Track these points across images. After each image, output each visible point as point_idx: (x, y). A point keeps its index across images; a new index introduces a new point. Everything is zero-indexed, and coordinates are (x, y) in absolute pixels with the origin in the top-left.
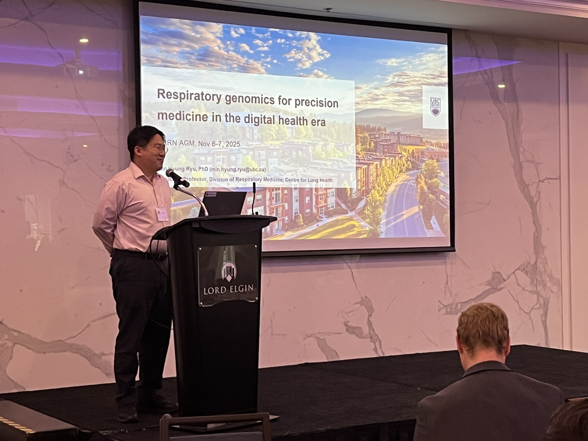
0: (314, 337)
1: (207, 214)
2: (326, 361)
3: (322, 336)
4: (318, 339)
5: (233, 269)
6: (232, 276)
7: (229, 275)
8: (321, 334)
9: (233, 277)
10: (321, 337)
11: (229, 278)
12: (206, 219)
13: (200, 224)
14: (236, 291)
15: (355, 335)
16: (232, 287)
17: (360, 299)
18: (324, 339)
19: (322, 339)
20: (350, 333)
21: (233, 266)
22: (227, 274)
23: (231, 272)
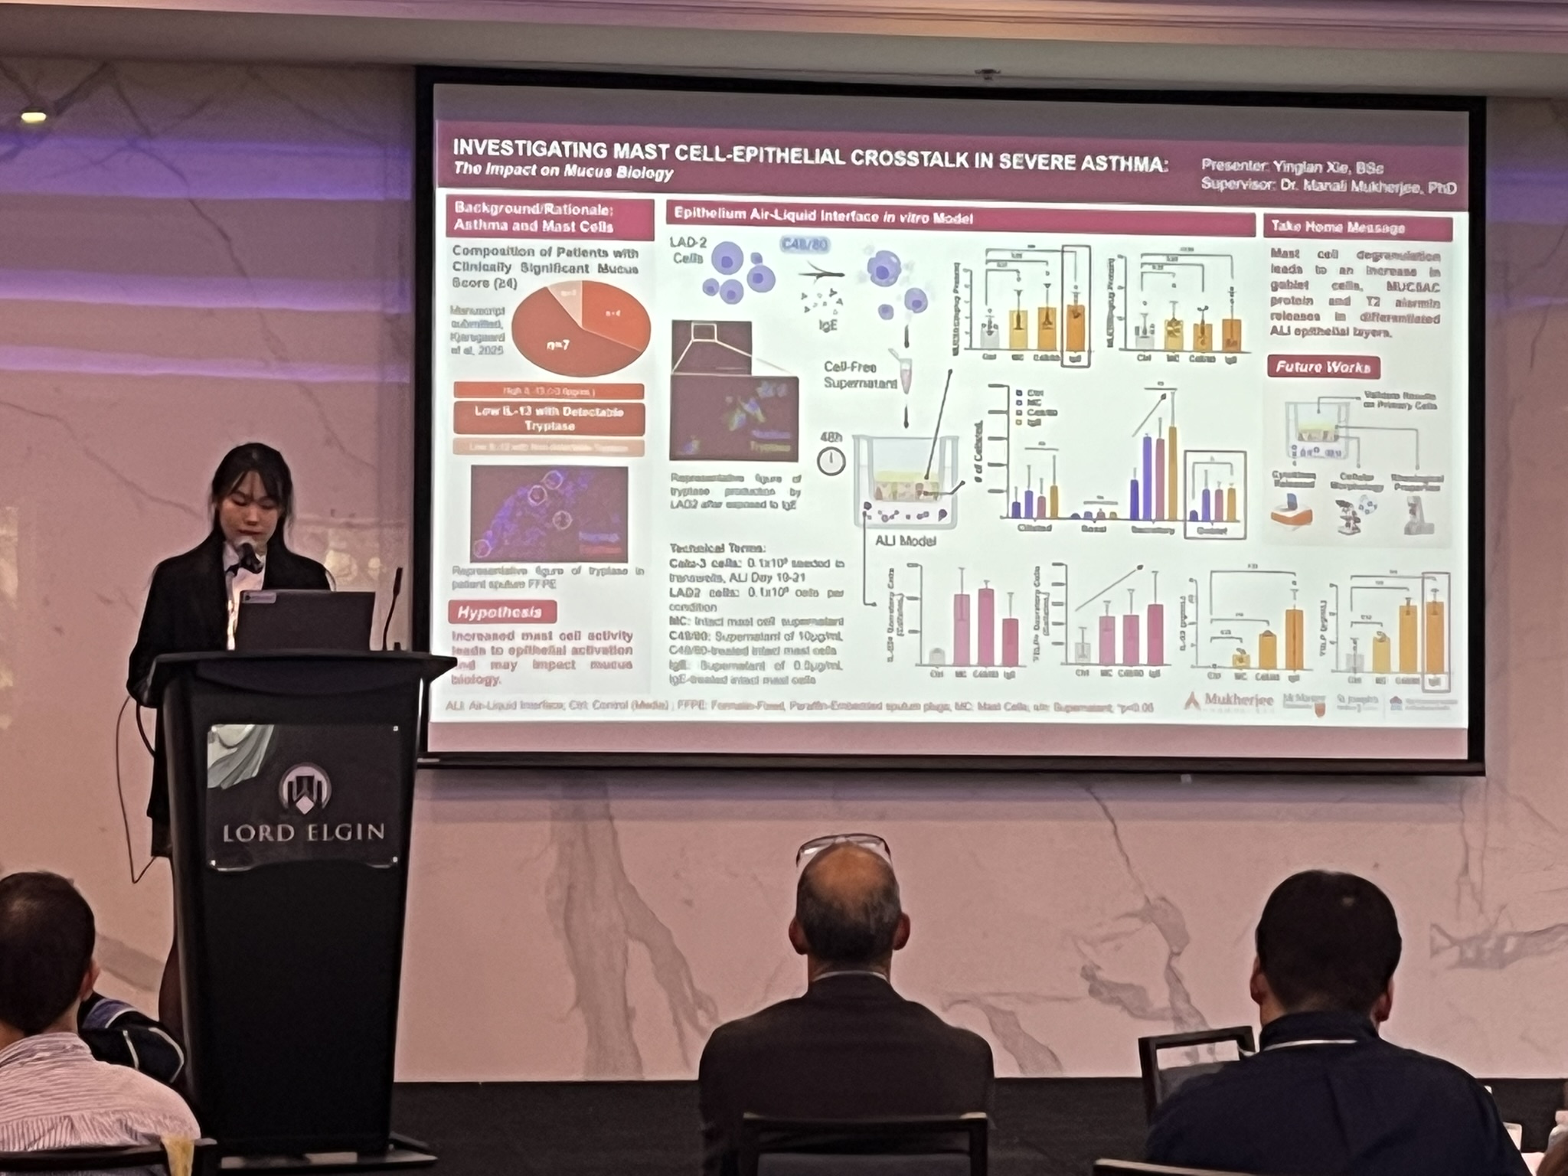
0: (979, 1005)
1: (231, 644)
3: (1007, 1002)
5: (319, 783)
6: (315, 797)
7: (305, 797)
8: (1005, 998)
9: (318, 803)
10: (1001, 1007)
11: (305, 805)
14: (329, 835)
15: (1119, 1007)
16: (313, 829)
17: (1140, 904)
18: (1012, 1013)
19: (1004, 1012)
20: (1104, 1001)
21: (319, 776)
22: (298, 793)
23: (310, 789)
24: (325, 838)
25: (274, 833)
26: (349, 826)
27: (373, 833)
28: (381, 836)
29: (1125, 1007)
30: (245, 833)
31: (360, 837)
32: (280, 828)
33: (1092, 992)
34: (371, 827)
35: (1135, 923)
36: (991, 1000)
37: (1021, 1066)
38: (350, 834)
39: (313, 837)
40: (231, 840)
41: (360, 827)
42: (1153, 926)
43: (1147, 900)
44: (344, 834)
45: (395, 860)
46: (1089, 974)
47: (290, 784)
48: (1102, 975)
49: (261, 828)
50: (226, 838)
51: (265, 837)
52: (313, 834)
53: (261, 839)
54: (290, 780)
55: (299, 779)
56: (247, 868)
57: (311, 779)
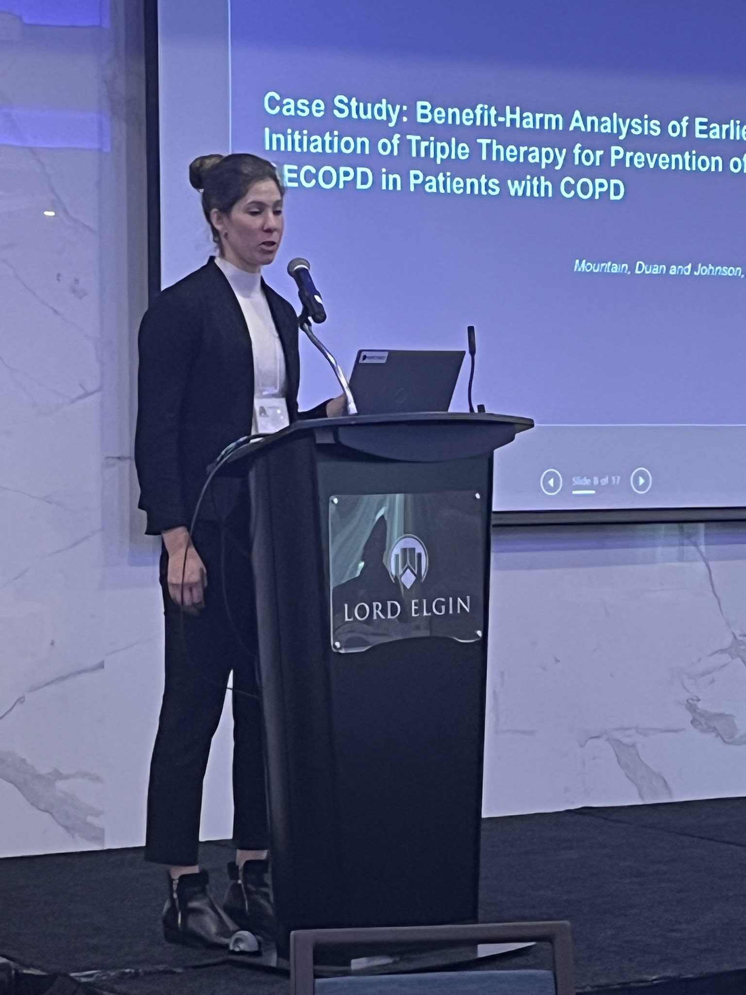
0: (608, 740)
1: (353, 408)
2: (639, 802)
3: (629, 736)
4: (617, 744)
5: (420, 555)
6: (416, 572)
7: (408, 571)
8: (628, 732)
9: (418, 576)
10: (626, 740)
11: (408, 579)
12: (353, 422)
13: (336, 437)
14: (428, 612)
15: (714, 734)
16: (415, 603)
17: (728, 641)
18: (633, 746)
19: (627, 746)
20: (703, 731)
21: (420, 549)
22: (403, 568)
23: (412, 562)
24: (425, 614)
25: (384, 611)
26: (443, 600)
27: (461, 606)
28: (468, 610)
29: (718, 735)
30: (362, 610)
31: (451, 612)
32: (389, 603)
33: (692, 722)
34: (459, 599)
35: (726, 658)
36: (617, 735)
37: (641, 796)
38: (443, 608)
39: (415, 614)
40: (351, 620)
41: (451, 599)
42: (739, 660)
43: (735, 637)
44: (439, 609)
45: (479, 633)
46: (691, 708)
47: (397, 556)
48: (700, 705)
49: (375, 604)
50: (347, 619)
51: (377, 613)
52: (415, 609)
53: (375, 617)
54: (397, 553)
55: (404, 550)
56: (364, 649)
57: (413, 550)
